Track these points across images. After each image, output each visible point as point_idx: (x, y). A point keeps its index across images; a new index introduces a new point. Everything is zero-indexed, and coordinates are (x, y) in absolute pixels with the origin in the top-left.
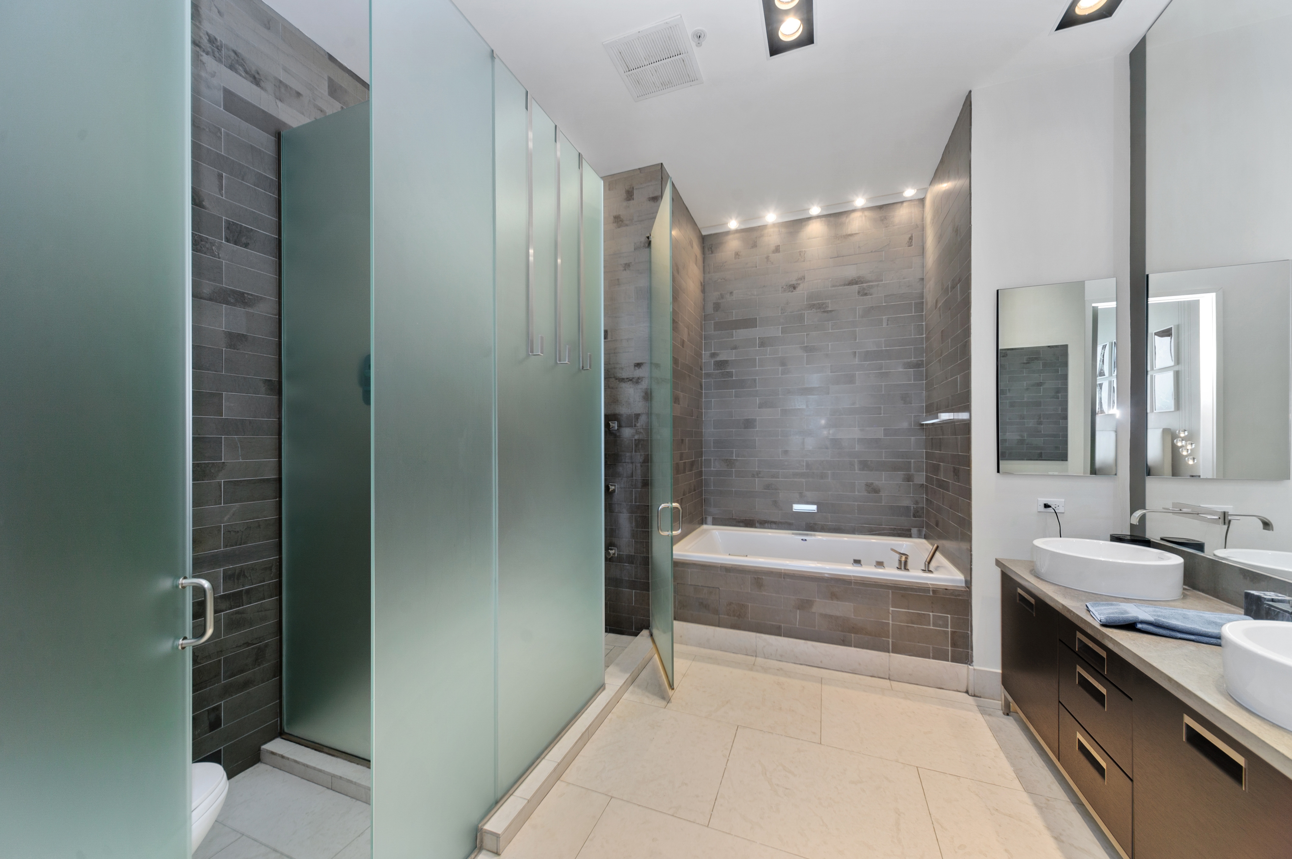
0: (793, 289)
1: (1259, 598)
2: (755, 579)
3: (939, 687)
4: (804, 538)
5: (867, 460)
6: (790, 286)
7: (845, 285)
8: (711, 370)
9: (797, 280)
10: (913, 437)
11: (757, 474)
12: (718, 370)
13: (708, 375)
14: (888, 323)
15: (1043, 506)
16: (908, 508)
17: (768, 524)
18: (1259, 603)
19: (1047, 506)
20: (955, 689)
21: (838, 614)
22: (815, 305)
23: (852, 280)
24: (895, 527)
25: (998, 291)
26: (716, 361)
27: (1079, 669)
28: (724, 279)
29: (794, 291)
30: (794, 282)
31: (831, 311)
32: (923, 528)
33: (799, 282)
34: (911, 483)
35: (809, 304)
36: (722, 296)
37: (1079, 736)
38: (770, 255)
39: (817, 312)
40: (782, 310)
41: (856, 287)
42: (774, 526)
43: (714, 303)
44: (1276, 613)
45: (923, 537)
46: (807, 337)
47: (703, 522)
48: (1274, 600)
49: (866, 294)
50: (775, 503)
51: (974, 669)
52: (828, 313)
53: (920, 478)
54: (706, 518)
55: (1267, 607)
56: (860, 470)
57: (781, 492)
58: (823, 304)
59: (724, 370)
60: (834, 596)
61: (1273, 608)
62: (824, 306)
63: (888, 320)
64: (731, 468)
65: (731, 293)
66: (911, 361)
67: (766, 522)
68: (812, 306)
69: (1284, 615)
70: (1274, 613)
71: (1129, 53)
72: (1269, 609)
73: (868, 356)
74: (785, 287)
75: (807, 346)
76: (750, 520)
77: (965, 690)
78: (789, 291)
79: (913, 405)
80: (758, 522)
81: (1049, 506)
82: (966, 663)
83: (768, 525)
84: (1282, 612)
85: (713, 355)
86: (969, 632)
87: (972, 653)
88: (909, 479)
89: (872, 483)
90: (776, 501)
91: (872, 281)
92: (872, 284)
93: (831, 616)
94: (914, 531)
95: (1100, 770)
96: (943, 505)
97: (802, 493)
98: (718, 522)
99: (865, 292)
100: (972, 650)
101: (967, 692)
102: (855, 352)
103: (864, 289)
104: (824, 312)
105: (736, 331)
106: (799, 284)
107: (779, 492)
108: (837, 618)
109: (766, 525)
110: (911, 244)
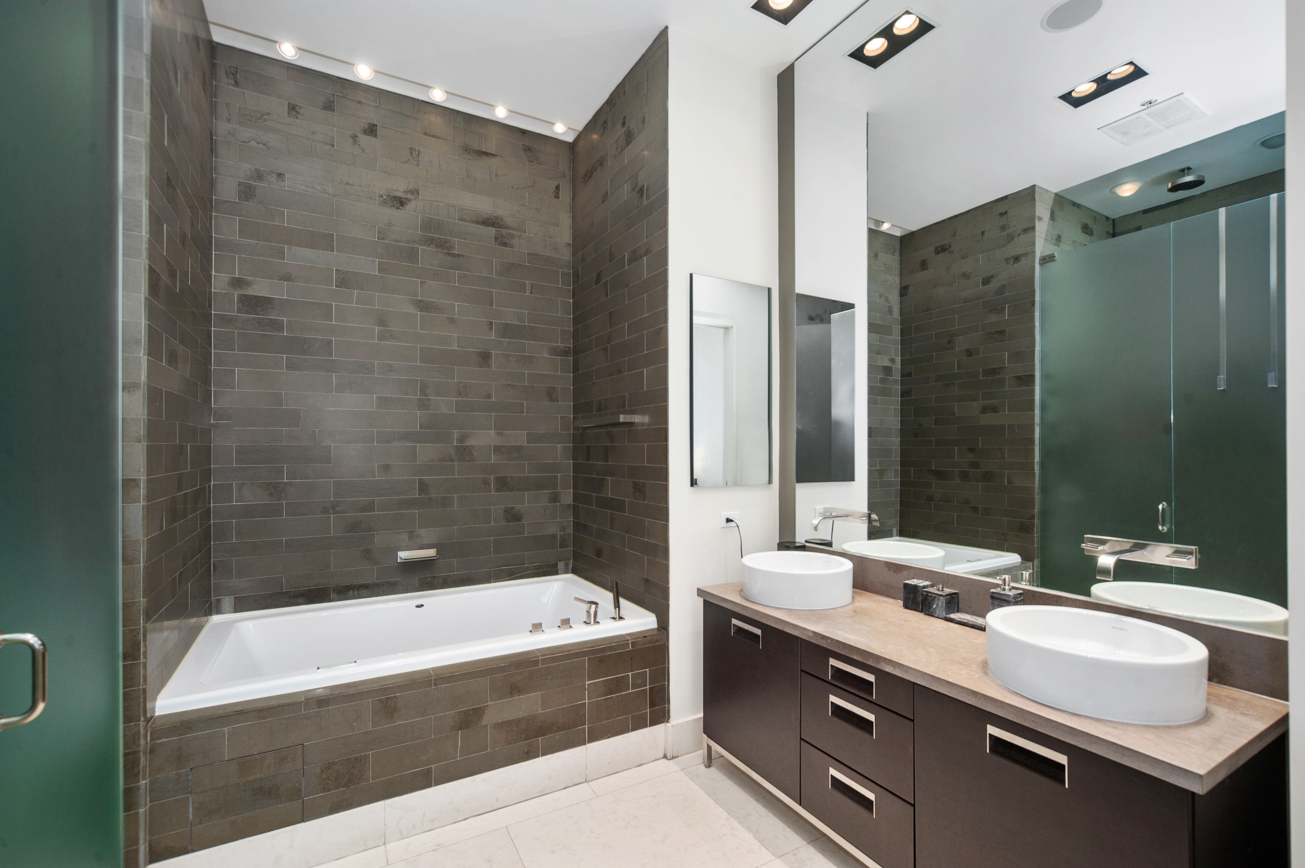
0: (398, 205)
1: (915, 587)
2: (382, 702)
3: (638, 765)
4: (419, 602)
5: (506, 476)
6: (394, 198)
7: (477, 222)
8: (233, 312)
9: (406, 192)
10: (560, 444)
11: (333, 507)
12: (247, 313)
13: (226, 320)
14: (532, 290)
15: (725, 520)
16: (554, 536)
17: (353, 591)
18: (916, 591)
19: (728, 520)
20: (654, 759)
21: (520, 715)
22: (434, 240)
23: (488, 218)
24: (540, 564)
25: (691, 275)
26: (245, 295)
27: (833, 699)
28: (264, 145)
29: (401, 207)
30: (402, 195)
31: (458, 255)
32: (570, 560)
33: (409, 196)
34: (558, 504)
35: (426, 236)
36: (259, 175)
37: (833, 772)
38: (359, 135)
39: (437, 252)
40: (380, 232)
41: (492, 231)
42: (364, 592)
43: (240, 184)
44: (932, 598)
45: (571, 571)
46: (421, 286)
47: (212, 609)
48: (925, 587)
49: (505, 244)
50: (367, 554)
51: (673, 726)
52: (453, 256)
53: (567, 497)
54: (218, 601)
55: (925, 593)
56: (497, 490)
57: (377, 534)
58: (447, 241)
59: (263, 315)
60: (515, 689)
61: (930, 594)
62: (448, 244)
63: (532, 287)
64: (279, 500)
65: (280, 176)
66: (558, 346)
67: (350, 589)
68: (430, 241)
69: (939, 599)
70: (931, 598)
71: (777, 75)
72: (927, 595)
73: (507, 331)
74: (385, 197)
75: (421, 301)
76: (319, 589)
77: (662, 755)
78: (393, 206)
79: (560, 403)
80: (333, 590)
81: (732, 521)
82: (663, 722)
83: (353, 593)
84: (937, 596)
85: (237, 283)
86: (666, 683)
87: (669, 707)
88: (555, 499)
89: (512, 509)
90: (368, 549)
91: (513, 229)
92: (513, 232)
93: (509, 723)
94: (561, 565)
95: (866, 803)
96: (613, 530)
97: (413, 531)
98: (242, 605)
99: (505, 240)
100: (669, 703)
101: (665, 757)
102: (491, 323)
103: (503, 236)
104: (449, 254)
105: (290, 248)
106: (410, 200)
107: (373, 535)
108: (519, 720)
109: (351, 593)
110: (558, 195)
